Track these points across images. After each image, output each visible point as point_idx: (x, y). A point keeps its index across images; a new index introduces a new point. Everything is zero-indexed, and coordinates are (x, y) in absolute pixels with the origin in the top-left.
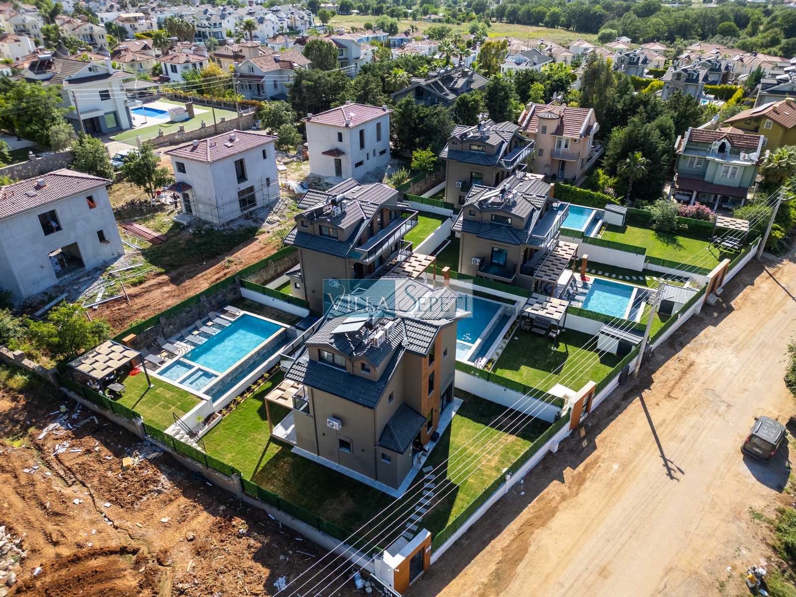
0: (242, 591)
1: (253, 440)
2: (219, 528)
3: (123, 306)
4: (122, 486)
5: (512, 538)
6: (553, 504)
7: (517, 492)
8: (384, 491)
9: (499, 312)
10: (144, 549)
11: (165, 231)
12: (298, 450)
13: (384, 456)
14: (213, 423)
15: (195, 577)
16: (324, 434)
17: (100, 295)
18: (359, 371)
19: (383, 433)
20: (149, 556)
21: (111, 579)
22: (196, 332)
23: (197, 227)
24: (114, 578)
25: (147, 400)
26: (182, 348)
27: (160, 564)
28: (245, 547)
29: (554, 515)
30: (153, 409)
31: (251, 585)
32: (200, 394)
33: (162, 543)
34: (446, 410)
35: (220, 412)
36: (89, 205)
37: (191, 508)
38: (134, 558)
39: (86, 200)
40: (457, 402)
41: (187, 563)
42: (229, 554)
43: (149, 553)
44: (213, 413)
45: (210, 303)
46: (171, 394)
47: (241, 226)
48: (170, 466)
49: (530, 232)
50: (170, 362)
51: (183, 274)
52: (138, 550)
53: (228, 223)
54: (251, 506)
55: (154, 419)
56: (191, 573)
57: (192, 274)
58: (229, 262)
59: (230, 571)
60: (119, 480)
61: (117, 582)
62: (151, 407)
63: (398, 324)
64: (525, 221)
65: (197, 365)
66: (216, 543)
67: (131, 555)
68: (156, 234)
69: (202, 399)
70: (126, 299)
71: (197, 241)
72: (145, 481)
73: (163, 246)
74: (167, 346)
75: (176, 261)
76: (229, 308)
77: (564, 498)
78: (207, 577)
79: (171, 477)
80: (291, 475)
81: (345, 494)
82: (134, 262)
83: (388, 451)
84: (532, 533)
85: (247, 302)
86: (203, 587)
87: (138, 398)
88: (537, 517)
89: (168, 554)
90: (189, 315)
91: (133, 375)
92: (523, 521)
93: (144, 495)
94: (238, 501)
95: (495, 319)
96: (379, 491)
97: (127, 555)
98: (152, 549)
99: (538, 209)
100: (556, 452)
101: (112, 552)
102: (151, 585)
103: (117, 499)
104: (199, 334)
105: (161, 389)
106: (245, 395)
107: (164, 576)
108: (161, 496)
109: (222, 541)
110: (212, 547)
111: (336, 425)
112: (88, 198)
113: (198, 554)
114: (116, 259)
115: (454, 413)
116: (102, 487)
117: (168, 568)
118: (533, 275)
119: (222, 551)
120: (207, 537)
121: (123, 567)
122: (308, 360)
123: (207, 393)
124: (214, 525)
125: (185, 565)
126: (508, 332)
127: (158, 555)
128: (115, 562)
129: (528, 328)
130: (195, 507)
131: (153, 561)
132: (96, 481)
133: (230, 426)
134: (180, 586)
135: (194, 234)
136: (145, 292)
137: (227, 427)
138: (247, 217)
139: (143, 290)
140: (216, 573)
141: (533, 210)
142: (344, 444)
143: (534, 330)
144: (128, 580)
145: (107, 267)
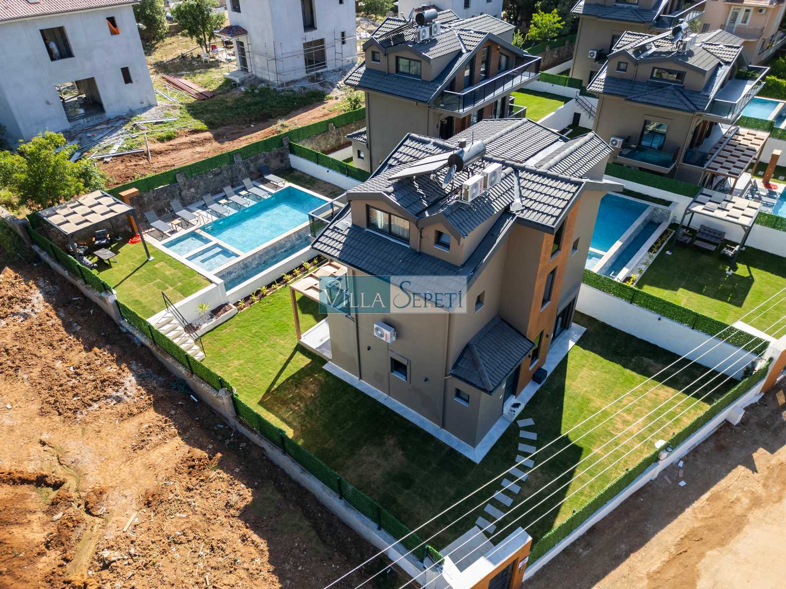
0: (201, 580)
1: (272, 346)
2: (190, 467)
3: (141, 163)
4: (70, 384)
5: (665, 557)
6: (738, 509)
7: (673, 481)
8: (453, 446)
9: (645, 214)
10: (71, 483)
11: (214, 87)
12: (333, 368)
13: (458, 393)
14: (223, 316)
15: (132, 542)
16: (369, 348)
17: (116, 147)
18: (430, 247)
19: (461, 357)
20: (75, 495)
21: (8, 523)
22: (223, 201)
23: (251, 86)
24: (12, 524)
25: (141, 275)
26: (201, 218)
27: (88, 511)
28: (222, 504)
29: (739, 530)
30: (144, 287)
31: (217, 573)
32: (211, 275)
33: (99, 478)
34: (559, 339)
35: (236, 304)
36: (111, 29)
37: (157, 430)
38: (53, 494)
39: (107, 21)
40: (576, 330)
41: (128, 516)
42: (195, 513)
43: (77, 491)
44: (227, 304)
45: (248, 168)
46: (173, 271)
47: (304, 88)
48: (146, 365)
49: (712, 95)
50: (182, 232)
51: (224, 134)
52: (62, 483)
53: (288, 84)
54: (248, 440)
55: (142, 300)
56: (129, 534)
57: (233, 136)
58: (282, 125)
59: (189, 541)
60: (68, 375)
61: (16, 530)
62: (142, 285)
63: (507, 176)
64: (707, 76)
65: (214, 240)
66: (178, 492)
67: (50, 489)
68: (201, 90)
69: (211, 282)
70: (147, 155)
71: (248, 100)
72: (103, 382)
73: (206, 103)
74: (183, 213)
75: (217, 119)
76: (271, 177)
77: (756, 502)
78: (152, 546)
79: (142, 380)
80: (318, 403)
81: (391, 442)
82: (166, 116)
83: (467, 385)
84: (702, 555)
85: (296, 174)
86: (142, 561)
87: (131, 272)
88: (710, 529)
89: (104, 496)
90: (218, 178)
91: (133, 243)
92: (684, 531)
93: (95, 401)
94: (230, 429)
95: (638, 223)
96: (445, 445)
97: (45, 489)
98: (83, 485)
99: (727, 63)
100: (738, 425)
101: (24, 481)
102: (63, 544)
103: (56, 401)
104: (228, 205)
105: (162, 263)
106: (274, 286)
107: (88, 531)
108: (120, 407)
109: (189, 489)
110: (171, 496)
111: (387, 335)
112: (108, 19)
113: (148, 504)
114: (145, 110)
115: (571, 344)
116: (43, 381)
117: (97, 520)
118: (703, 166)
119: (185, 506)
120: (168, 479)
121: (32, 506)
122: (350, 225)
123: (221, 275)
124: (183, 462)
125: (123, 519)
126: (656, 243)
127: (88, 496)
128: (24, 497)
129: (689, 240)
130: (163, 429)
131: (79, 505)
132: (36, 372)
133: (246, 324)
134: (106, 554)
135: (246, 93)
136: (173, 150)
137: (242, 324)
138: (312, 79)
139: (171, 147)
140: (167, 541)
141: (719, 65)
142: (397, 366)
143: (697, 243)
144: (32, 531)
145: (132, 116)
